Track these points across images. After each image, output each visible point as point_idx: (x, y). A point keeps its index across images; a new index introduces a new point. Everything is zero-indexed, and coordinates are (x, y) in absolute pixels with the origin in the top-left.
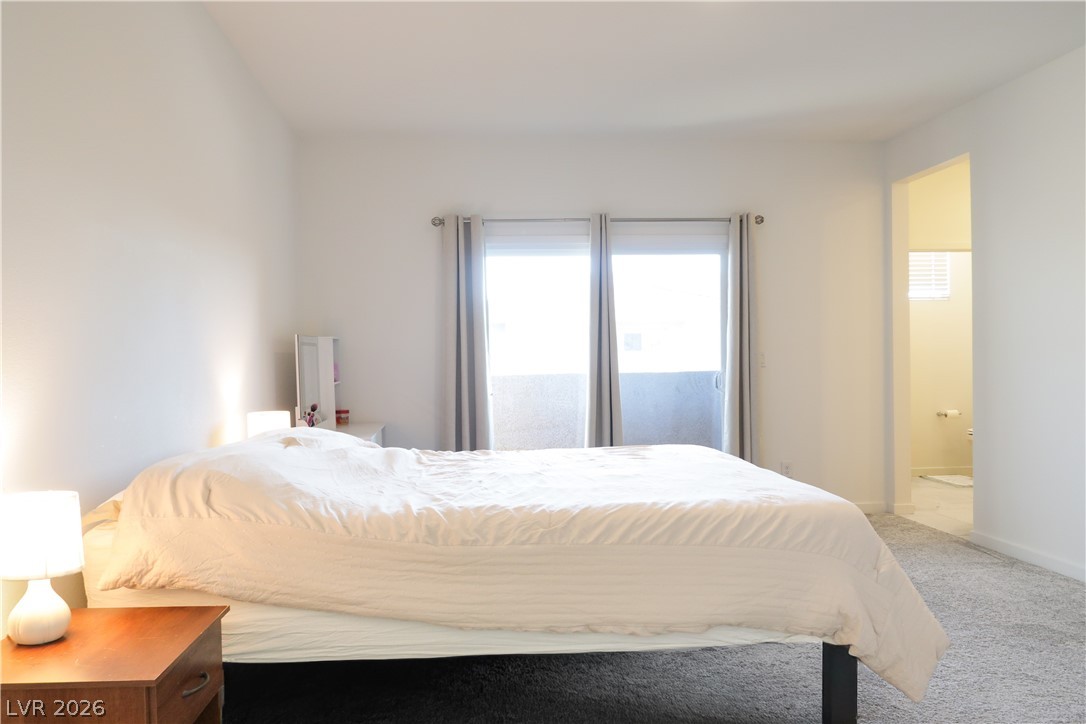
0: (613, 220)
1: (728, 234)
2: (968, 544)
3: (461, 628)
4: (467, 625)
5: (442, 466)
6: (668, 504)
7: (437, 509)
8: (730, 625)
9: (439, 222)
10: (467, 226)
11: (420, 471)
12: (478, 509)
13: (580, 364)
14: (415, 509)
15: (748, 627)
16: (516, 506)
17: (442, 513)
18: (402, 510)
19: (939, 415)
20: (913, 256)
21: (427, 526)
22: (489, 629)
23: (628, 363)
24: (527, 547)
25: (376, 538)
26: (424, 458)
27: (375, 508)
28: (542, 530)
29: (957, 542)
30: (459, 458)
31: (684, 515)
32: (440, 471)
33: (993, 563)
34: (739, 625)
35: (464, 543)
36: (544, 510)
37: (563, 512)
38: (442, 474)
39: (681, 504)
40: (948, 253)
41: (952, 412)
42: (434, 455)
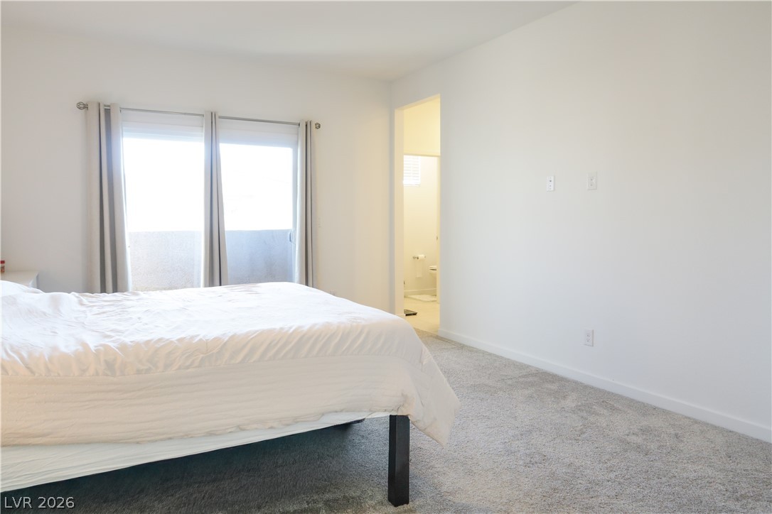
0: (220, 117)
1: (298, 134)
2: (438, 337)
3: (138, 443)
4: (144, 439)
5: (103, 307)
6: (291, 328)
7: (112, 345)
8: (336, 412)
9: (84, 106)
10: (108, 112)
11: (84, 312)
12: (147, 342)
13: (197, 225)
14: (92, 347)
15: (347, 411)
16: (179, 337)
17: (117, 348)
18: (80, 348)
19: (414, 258)
20: (406, 158)
21: (106, 361)
22: (162, 440)
23: (232, 223)
24: (189, 370)
25: (59, 375)
26: (85, 300)
27: (55, 349)
28: (202, 355)
29: (431, 336)
30: (114, 298)
31: (304, 336)
32: (101, 310)
33: (452, 348)
34: (341, 411)
35: (139, 372)
36: (201, 340)
37: (217, 339)
38: (104, 313)
39: (300, 327)
40: (420, 157)
41: (421, 256)
42: (93, 297)
